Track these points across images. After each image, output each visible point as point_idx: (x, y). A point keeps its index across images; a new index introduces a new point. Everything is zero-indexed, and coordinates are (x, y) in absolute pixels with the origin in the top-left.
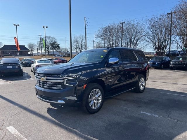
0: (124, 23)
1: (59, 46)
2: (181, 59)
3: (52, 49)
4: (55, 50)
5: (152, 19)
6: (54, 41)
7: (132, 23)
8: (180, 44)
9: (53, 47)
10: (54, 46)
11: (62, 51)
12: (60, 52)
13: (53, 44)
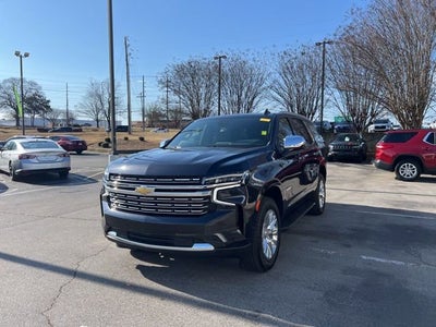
0: (225, 57)
1: (50, 104)
2: (347, 139)
3: (29, 112)
4: (36, 116)
5: (285, 53)
6: (34, 92)
7: (243, 58)
8: (342, 108)
9: (32, 106)
10: (34, 103)
11: (59, 118)
12: (53, 120)
13: (33, 99)
